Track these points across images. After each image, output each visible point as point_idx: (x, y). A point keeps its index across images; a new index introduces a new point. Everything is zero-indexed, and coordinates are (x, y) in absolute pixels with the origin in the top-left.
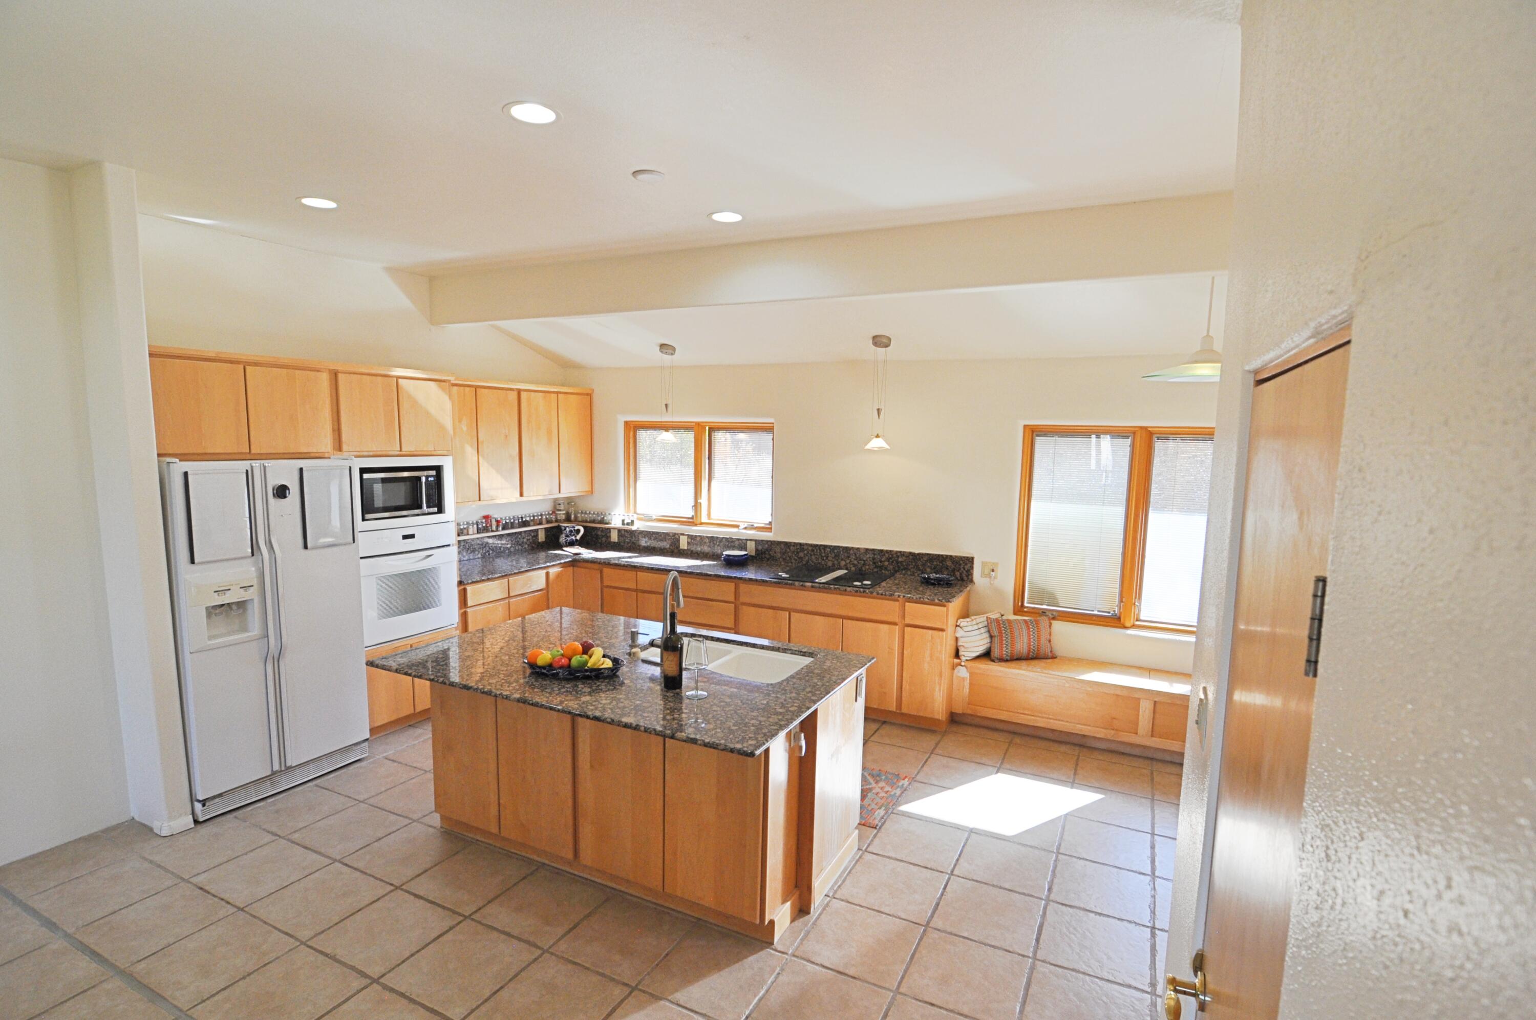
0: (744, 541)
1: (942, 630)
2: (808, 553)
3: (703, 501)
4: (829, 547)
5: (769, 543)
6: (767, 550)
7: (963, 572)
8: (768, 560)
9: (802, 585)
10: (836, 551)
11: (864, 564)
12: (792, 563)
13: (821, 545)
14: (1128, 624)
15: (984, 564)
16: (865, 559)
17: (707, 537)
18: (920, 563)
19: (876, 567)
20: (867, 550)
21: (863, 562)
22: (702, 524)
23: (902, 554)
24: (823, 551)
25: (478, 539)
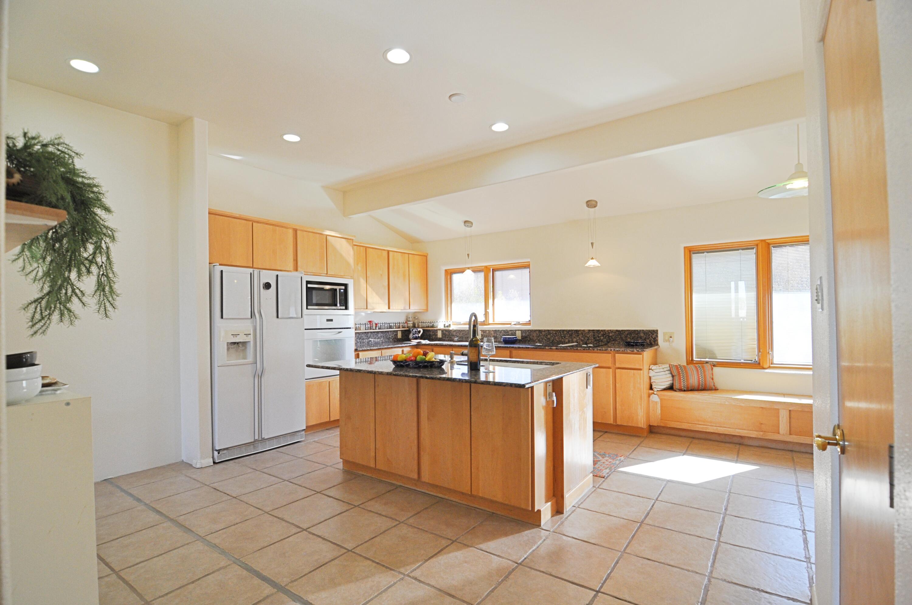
0: (515, 331)
1: (640, 369)
2: (553, 335)
3: (490, 310)
4: (566, 330)
5: (529, 331)
6: (528, 336)
7: (651, 339)
8: (529, 341)
9: (550, 348)
10: (570, 333)
11: (588, 339)
12: (543, 342)
13: (561, 330)
14: (765, 366)
15: (665, 334)
16: (588, 336)
17: (493, 330)
18: (623, 336)
19: (595, 341)
20: (589, 330)
21: (587, 338)
22: (489, 324)
23: (611, 331)
24: (562, 333)
25: (365, 332)
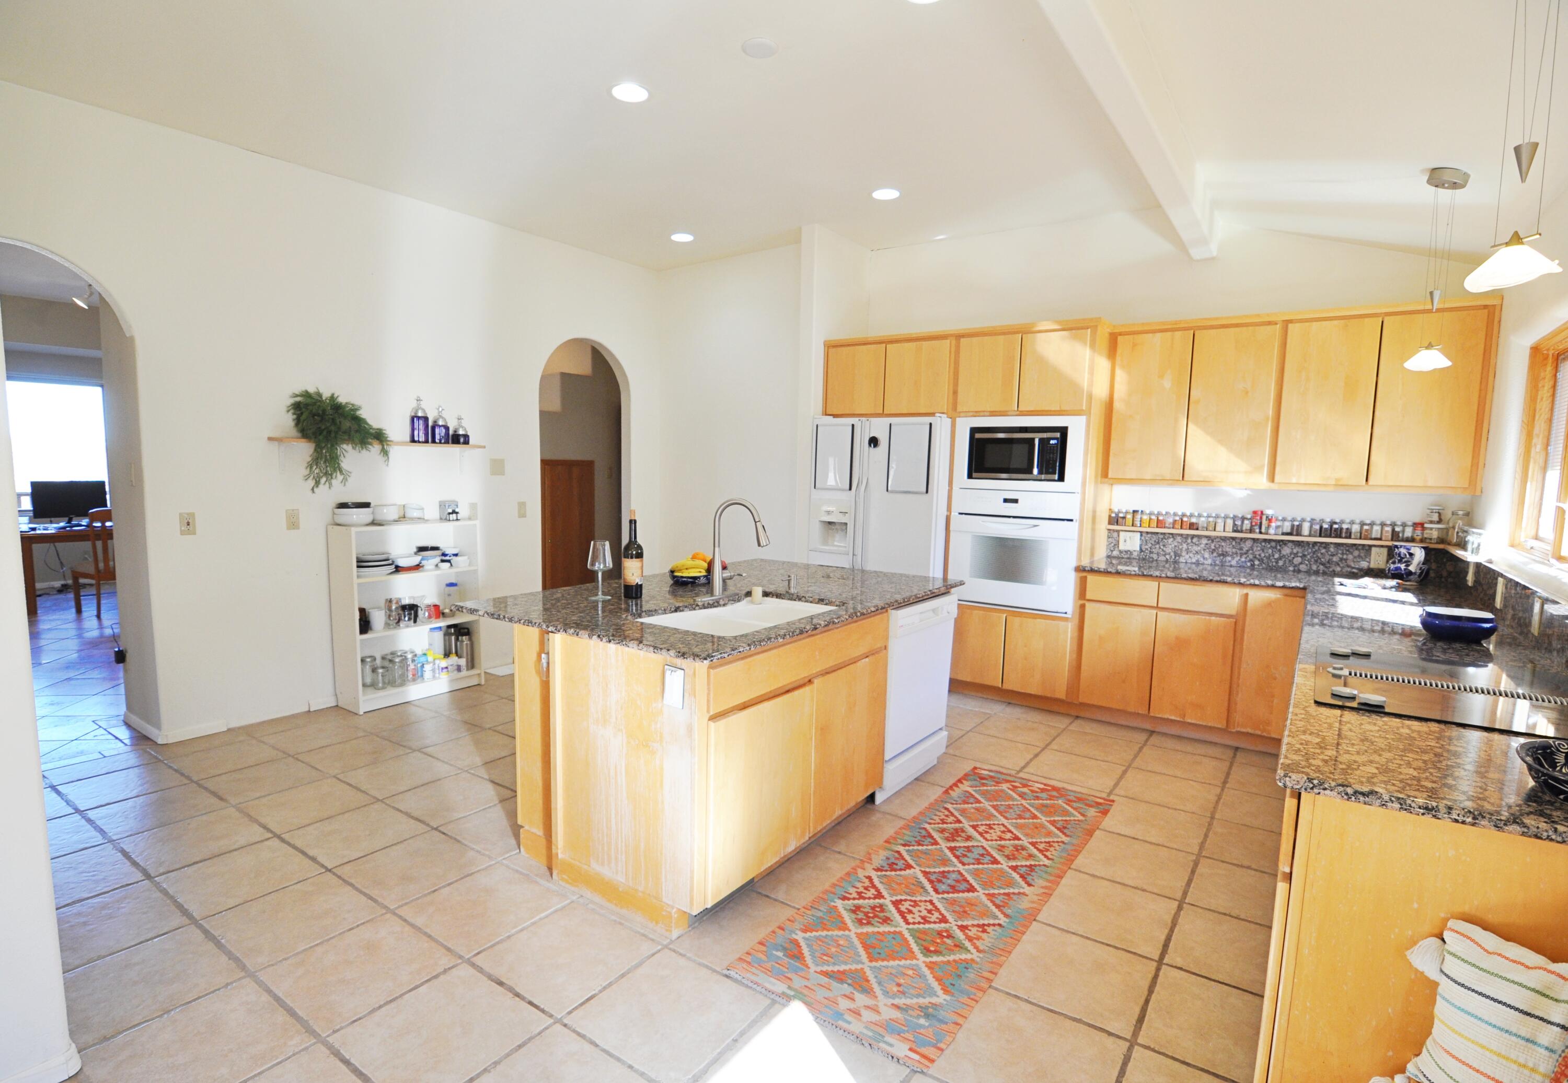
25: (1234, 539)
